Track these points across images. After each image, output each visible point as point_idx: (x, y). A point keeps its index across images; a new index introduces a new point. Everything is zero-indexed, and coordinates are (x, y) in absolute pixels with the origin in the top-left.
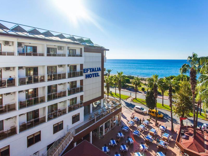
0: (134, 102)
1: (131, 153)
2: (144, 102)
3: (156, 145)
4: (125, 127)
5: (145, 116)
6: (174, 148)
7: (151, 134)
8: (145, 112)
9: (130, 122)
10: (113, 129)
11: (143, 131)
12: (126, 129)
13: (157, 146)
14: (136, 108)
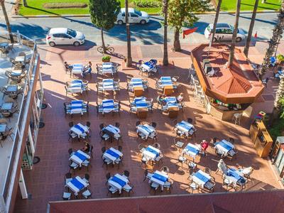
0: (27, 18)
1: (132, 156)
2: (54, 8)
3: (160, 111)
4: (73, 105)
8: (83, 41)
9: (72, 85)
10: (42, 125)
11: (115, 93)
12: (81, 109)
13: (163, 113)
14: (55, 35)
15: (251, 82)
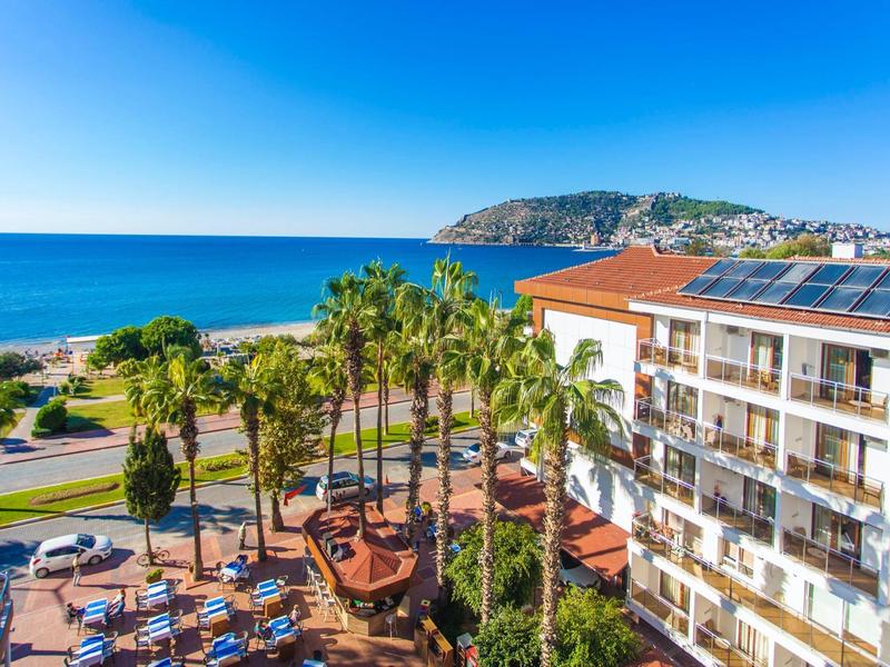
2: (52, 501)
3: (263, 654)
5: (117, 566)
6: (311, 616)
7: (219, 628)
8: (109, 551)
9: (82, 651)
11: (173, 642)
13: (269, 656)
15: (397, 554)
